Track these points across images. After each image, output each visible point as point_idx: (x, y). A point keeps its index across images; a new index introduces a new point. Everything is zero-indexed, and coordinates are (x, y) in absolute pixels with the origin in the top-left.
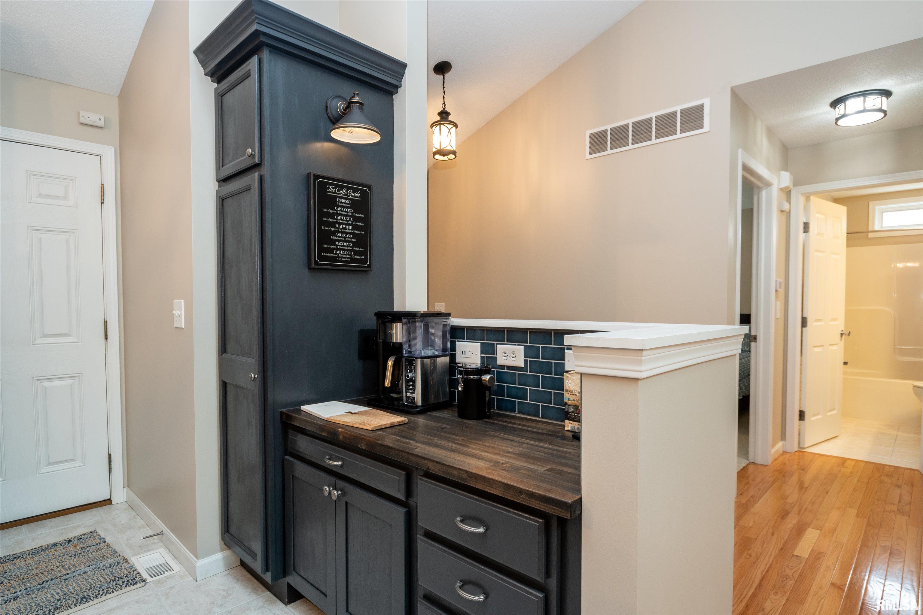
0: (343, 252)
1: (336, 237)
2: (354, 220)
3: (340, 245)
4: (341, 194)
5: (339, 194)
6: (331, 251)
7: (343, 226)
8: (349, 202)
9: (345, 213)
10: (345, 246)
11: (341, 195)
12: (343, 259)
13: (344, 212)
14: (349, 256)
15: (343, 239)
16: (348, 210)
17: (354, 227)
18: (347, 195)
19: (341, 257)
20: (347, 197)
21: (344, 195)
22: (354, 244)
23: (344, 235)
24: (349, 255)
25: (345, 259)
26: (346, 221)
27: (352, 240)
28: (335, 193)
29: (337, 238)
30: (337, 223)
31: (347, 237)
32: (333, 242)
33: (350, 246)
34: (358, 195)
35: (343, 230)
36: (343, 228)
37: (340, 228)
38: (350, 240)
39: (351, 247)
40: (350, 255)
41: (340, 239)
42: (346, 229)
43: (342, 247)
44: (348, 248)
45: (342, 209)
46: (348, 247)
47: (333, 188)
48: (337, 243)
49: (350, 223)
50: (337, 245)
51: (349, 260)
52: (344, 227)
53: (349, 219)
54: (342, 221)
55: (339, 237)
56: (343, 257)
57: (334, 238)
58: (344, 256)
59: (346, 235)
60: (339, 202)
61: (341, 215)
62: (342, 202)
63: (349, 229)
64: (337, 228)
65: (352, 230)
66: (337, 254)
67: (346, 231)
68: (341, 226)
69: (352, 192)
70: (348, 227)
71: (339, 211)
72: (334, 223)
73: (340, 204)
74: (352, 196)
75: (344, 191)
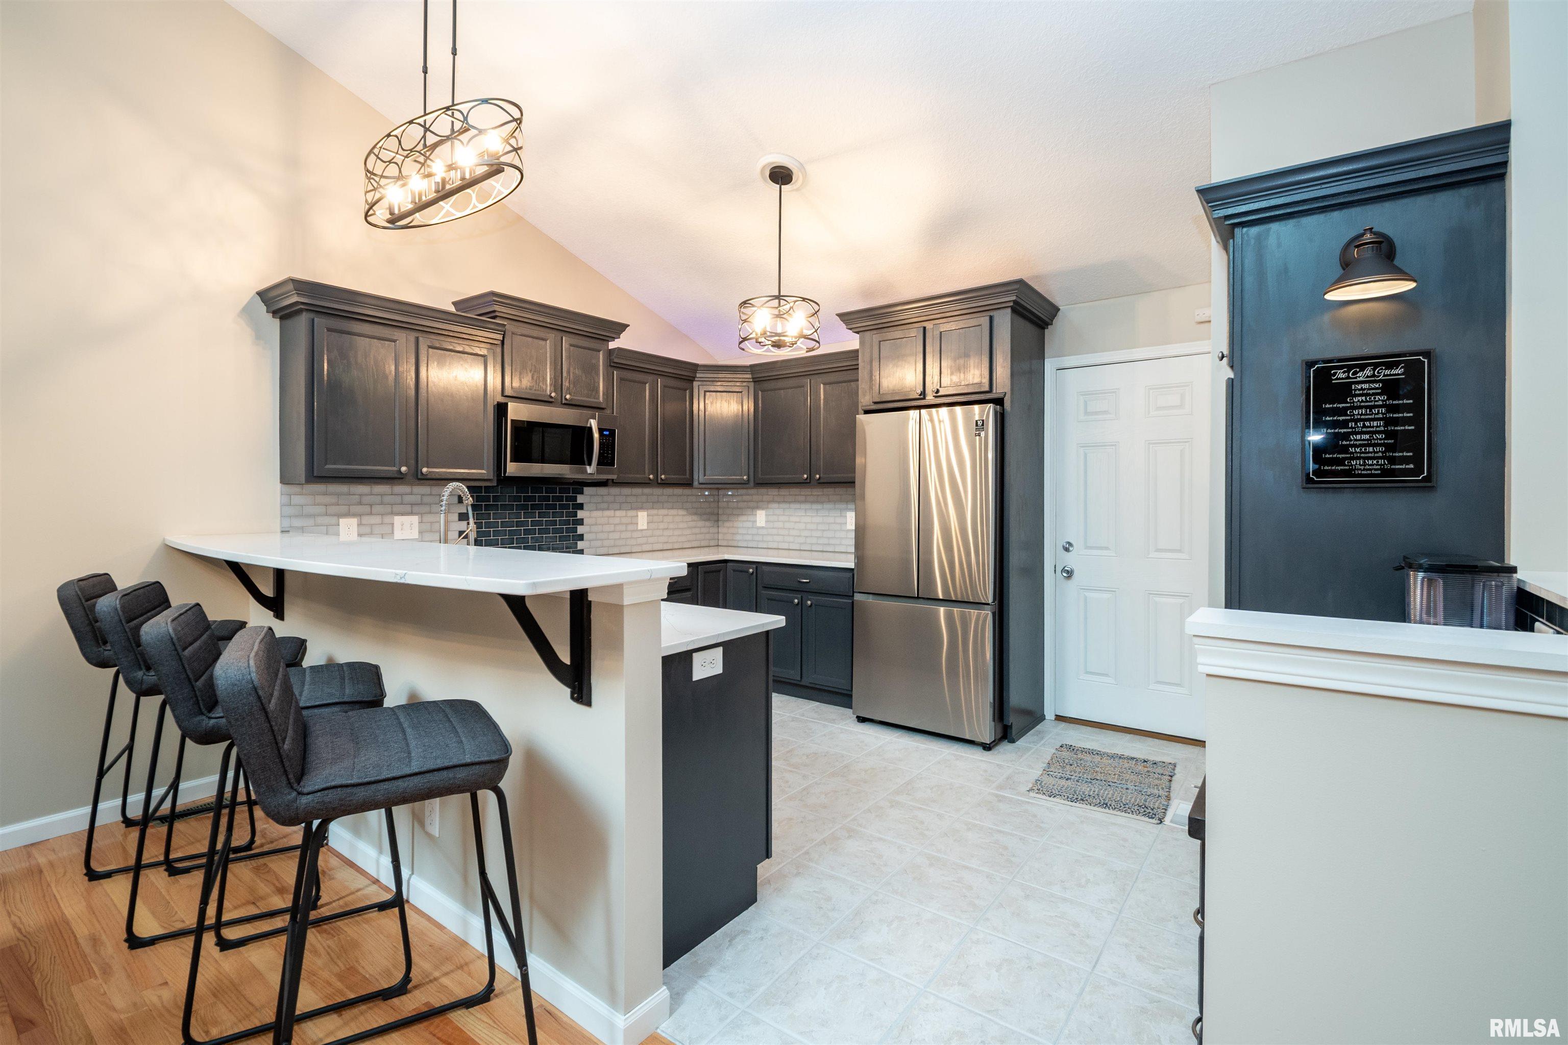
0: (1365, 462)
1: (1351, 440)
2: (1388, 411)
3: (1358, 452)
4: (1359, 377)
5: (1356, 378)
6: (1340, 462)
7: (1364, 424)
8: (1377, 386)
9: (1370, 404)
10: (1369, 452)
11: (1361, 379)
12: (1363, 472)
13: (1367, 401)
14: (1379, 467)
15: (1366, 442)
16: (1375, 398)
17: (1388, 422)
18: (1374, 376)
19: (1360, 469)
20: (1373, 379)
21: (1368, 377)
22: (1389, 448)
23: (1367, 437)
24: (1377, 465)
25: (1369, 472)
26: (1371, 415)
27: (1386, 441)
28: (1348, 377)
29: (1352, 442)
30: (1351, 420)
31: (1374, 439)
32: (1345, 449)
33: (1380, 451)
34: (1399, 371)
35: (1364, 429)
36: (1364, 426)
37: (1358, 427)
38: (1379, 442)
39: (1383, 452)
40: (1381, 465)
41: (1358, 443)
42: (1373, 427)
43: (1362, 455)
44: (1376, 455)
45: (1364, 398)
46: (1377, 452)
47: (1344, 372)
48: (1352, 450)
49: (1381, 416)
50: (1352, 453)
51: (1379, 472)
52: (1367, 424)
53: (1378, 411)
54: (1363, 417)
55: (1356, 440)
56: (1364, 470)
57: (1344, 443)
58: (1367, 467)
59: (1370, 437)
60: (1355, 390)
61: (1361, 407)
62: (1362, 389)
63: (1377, 427)
64: (1352, 428)
65: (1384, 427)
66: (1352, 465)
67: (1372, 429)
68: (1360, 424)
69: (1385, 369)
70: (1375, 423)
71: (1356, 402)
72: (1347, 422)
73: (1357, 392)
74: (1385, 376)
75: (1368, 372)
